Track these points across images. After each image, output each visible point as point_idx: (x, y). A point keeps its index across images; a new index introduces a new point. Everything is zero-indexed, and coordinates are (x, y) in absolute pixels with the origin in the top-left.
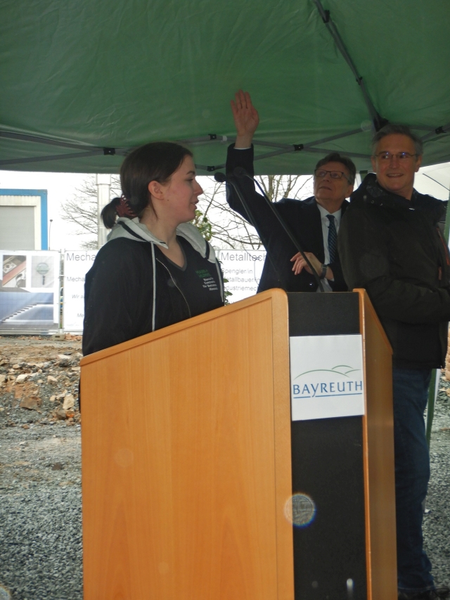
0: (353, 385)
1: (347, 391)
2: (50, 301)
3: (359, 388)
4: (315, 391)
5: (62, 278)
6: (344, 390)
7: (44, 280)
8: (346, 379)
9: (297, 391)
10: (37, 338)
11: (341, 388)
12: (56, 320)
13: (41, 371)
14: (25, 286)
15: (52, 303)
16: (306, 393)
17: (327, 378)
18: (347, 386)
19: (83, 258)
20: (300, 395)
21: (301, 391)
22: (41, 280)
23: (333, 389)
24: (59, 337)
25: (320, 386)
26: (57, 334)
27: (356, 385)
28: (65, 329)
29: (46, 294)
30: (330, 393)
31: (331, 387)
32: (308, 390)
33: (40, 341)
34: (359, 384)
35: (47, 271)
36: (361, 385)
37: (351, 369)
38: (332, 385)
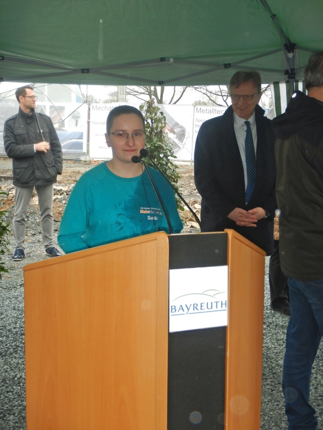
0: (219, 304)
1: (214, 308)
2: (81, 137)
3: (224, 306)
4: (188, 310)
5: (89, 123)
6: (212, 308)
7: (77, 123)
8: (214, 300)
9: (174, 310)
10: (72, 162)
11: (210, 307)
12: (85, 150)
13: (65, 194)
14: (64, 127)
15: (82, 139)
16: (181, 311)
17: (198, 300)
18: (214, 305)
19: (103, 109)
20: (177, 313)
21: (177, 310)
22: (74, 123)
23: (203, 308)
24: (86, 162)
25: (192, 306)
26: (85, 160)
27: (222, 304)
28: (91, 157)
29: (78, 133)
30: (200, 311)
31: (201, 306)
32: (182, 309)
33: (73, 165)
34: (224, 302)
35: (79, 117)
36: (226, 304)
37: (218, 292)
38: (202, 305)
